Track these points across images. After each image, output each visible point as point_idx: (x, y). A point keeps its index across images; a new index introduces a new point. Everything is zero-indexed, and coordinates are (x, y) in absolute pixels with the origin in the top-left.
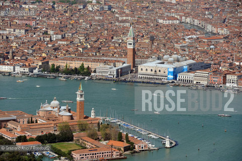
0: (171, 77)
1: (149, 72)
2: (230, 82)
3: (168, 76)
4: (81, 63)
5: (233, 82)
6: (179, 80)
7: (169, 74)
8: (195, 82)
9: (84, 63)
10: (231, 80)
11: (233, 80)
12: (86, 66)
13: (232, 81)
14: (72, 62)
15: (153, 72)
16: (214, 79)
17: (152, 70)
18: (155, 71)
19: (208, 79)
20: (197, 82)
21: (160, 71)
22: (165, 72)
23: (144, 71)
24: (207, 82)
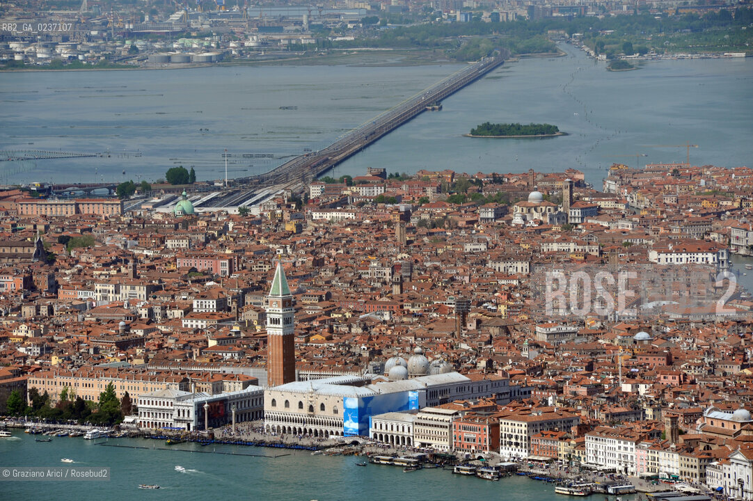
0: (353, 426)
1: (294, 410)
2: (510, 444)
3: (346, 424)
4: (108, 383)
5: (517, 444)
6: (375, 436)
7: (346, 419)
8: (417, 445)
9: (117, 383)
10: (510, 437)
11: (517, 437)
12: (119, 394)
13: (513, 440)
14: (90, 381)
15: (305, 411)
16: (467, 434)
17: (301, 405)
18: (311, 409)
19: (451, 432)
20: (423, 445)
21: (323, 407)
22: (336, 412)
23: (280, 409)
24: (447, 444)
